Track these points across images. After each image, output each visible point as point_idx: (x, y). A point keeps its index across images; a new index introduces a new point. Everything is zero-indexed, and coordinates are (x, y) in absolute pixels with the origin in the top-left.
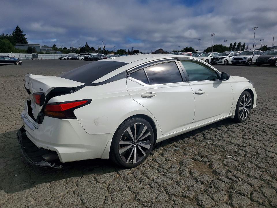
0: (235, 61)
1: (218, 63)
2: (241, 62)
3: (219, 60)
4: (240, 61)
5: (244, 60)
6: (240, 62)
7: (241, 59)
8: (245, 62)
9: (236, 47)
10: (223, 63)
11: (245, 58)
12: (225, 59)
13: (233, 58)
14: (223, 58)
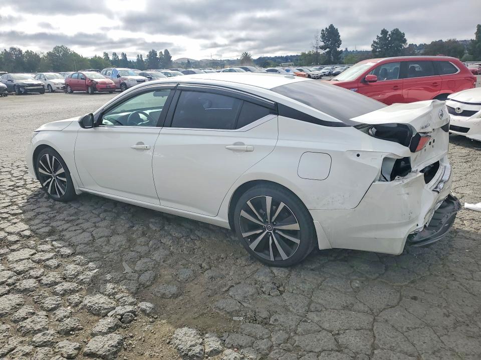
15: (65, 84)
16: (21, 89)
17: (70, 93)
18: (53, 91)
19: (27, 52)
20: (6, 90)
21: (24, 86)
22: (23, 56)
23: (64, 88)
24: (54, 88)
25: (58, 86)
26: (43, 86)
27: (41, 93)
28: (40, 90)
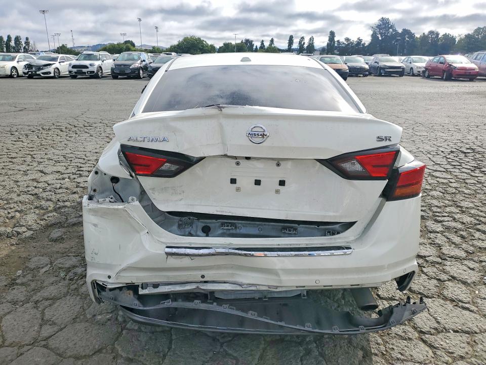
0: (75, 70)
1: (42, 75)
2: (88, 72)
3: (42, 69)
4: (84, 70)
5: (91, 69)
6: (85, 73)
7: (86, 67)
8: (94, 72)
9: (12, 43)
10: (52, 75)
11: (91, 65)
12: (54, 66)
13: (70, 65)
14: (50, 65)
15: (425, 68)
16: (382, 71)
17: (427, 78)
18: (414, 75)
19: (445, 35)
20: (367, 70)
21: (385, 68)
22: (438, 40)
23: (424, 72)
24: (415, 72)
25: (419, 70)
26: (403, 69)
27: (400, 76)
28: (399, 72)
